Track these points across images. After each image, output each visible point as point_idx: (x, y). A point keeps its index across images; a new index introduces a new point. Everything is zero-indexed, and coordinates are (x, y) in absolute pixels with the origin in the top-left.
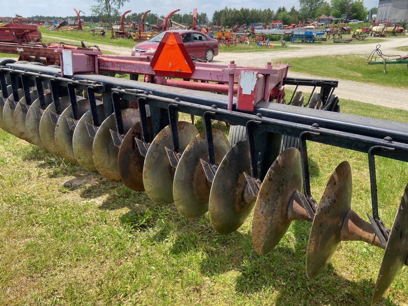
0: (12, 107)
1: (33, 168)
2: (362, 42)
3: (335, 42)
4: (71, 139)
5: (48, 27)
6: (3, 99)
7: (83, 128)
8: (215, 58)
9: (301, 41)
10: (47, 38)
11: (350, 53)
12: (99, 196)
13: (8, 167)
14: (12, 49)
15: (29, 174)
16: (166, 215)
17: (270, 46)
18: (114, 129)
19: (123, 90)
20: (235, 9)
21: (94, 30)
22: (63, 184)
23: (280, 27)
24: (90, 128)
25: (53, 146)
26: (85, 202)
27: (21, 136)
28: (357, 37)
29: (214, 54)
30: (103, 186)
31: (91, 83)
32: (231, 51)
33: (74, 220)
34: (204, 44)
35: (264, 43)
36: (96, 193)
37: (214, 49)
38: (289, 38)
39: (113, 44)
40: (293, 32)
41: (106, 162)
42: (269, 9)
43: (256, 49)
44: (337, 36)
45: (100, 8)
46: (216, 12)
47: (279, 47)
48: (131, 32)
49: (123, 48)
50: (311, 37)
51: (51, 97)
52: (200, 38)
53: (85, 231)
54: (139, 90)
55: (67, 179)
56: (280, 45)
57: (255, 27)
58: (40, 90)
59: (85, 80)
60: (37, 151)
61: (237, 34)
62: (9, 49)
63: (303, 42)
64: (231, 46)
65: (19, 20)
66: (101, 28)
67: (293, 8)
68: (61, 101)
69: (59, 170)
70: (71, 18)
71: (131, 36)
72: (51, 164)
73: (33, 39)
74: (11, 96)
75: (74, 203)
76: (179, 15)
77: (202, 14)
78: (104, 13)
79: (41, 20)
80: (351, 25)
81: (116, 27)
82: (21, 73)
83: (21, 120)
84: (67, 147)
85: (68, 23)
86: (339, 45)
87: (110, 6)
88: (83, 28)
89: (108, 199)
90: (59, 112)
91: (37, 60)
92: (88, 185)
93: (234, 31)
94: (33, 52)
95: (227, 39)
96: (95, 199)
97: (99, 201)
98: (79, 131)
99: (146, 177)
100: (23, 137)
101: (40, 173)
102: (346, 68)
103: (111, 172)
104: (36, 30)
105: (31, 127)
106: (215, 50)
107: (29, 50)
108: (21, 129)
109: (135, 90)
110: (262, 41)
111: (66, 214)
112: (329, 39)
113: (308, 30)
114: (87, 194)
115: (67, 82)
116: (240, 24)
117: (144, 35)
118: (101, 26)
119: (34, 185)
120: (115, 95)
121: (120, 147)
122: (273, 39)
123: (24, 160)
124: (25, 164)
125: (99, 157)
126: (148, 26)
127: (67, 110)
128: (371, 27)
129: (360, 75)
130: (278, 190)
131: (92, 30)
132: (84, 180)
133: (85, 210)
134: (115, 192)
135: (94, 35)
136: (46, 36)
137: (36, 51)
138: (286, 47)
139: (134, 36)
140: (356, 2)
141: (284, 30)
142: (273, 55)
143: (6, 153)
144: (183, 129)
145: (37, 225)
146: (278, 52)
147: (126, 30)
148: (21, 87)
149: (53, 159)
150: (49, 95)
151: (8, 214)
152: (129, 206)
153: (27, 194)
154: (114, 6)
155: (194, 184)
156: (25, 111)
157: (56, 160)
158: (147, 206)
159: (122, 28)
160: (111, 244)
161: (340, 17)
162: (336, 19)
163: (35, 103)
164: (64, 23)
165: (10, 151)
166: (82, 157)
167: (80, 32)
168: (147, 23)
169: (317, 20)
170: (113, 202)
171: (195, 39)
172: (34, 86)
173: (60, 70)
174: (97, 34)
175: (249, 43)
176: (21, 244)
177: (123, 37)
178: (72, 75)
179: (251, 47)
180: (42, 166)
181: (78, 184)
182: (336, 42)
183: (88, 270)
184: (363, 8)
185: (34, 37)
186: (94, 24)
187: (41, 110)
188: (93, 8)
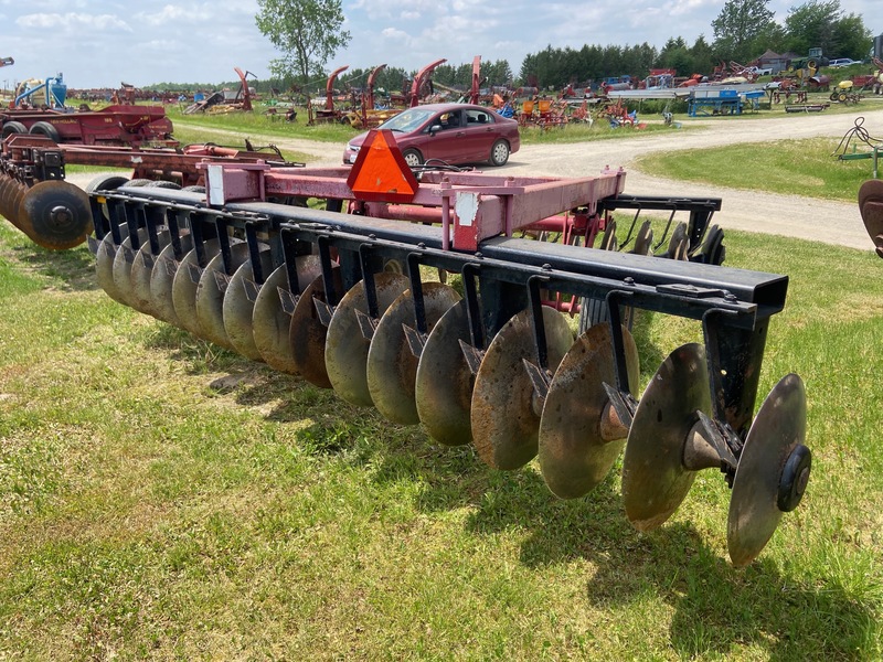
0: (129, 258)
1: (161, 359)
2: (852, 108)
3: (788, 111)
4: (221, 308)
5: (185, 107)
6: (114, 246)
7: (239, 289)
8: (513, 158)
9: (711, 112)
10: (185, 129)
11: (815, 135)
12: (266, 402)
13: (122, 359)
14: (123, 158)
15: (156, 370)
16: (373, 432)
17: (638, 125)
18: (284, 286)
19: (297, 226)
20: (568, 49)
21: (275, 110)
22: (208, 384)
23: (668, 84)
24: (249, 286)
25: (193, 322)
26: (243, 410)
27: (144, 307)
28: (842, 98)
29: (509, 149)
30: (272, 388)
31: (250, 216)
32: (552, 139)
33: (226, 435)
34: (489, 129)
35: (625, 119)
36: (261, 397)
37: (511, 139)
38: (685, 107)
39: (312, 137)
40: (692, 93)
41: (275, 342)
42: (645, 44)
43: (606, 133)
44: (795, 99)
45: (287, 63)
46: (529, 56)
47: (658, 127)
48: (347, 109)
49: (330, 145)
50: (734, 102)
51: (191, 240)
52: (482, 119)
53: (241, 450)
54: (320, 225)
55: (215, 376)
56: (662, 122)
57: (612, 85)
58: (174, 229)
59: (242, 212)
60: (168, 333)
61: (569, 102)
62: (118, 158)
63: (716, 113)
64: (553, 129)
65: (129, 94)
66: (290, 105)
67: (701, 39)
68: (206, 247)
69: (202, 362)
70: (229, 84)
71: (347, 119)
72: (190, 353)
73: (156, 134)
74: (126, 241)
75: (226, 411)
76: (449, 67)
77: (498, 63)
78: (296, 73)
79: (172, 93)
80: (833, 72)
81: (319, 101)
82: (143, 202)
83: (143, 281)
84: (215, 321)
85: (223, 98)
86: (797, 119)
87: (306, 58)
88: (253, 106)
89: (280, 407)
90: (203, 265)
91: (166, 177)
92: (248, 386)
93: (564, 97)
94: (159, 163)
95: (543, 116)
96: (259, 407)
97: (265, 409)
98: (233, 293)
99: (329, 359)
100: (145, 308)
101: (172, 368)
102: (793, 169)
103: (283, 359)
104: (162, 117)
105: (159, 292)
106: (511, 141)
107: (152, 160)
108: (143, 295)
109: (313, 224)
110: (623, 114)
111: (213, 425)
112: (776, 104)
113: (727, 88)
114: (248, 398)
115: (215, 215)
116: (580, 80)
117: (373, 116)
118: (289, 101)
119: (163, 385)
120: (285, 232)
121: (292, 314)
122: (648, 109)
123: (147, 348)
124: (149, 354)
125: (263, 335)
126: (383, 95)
127: (214, 261)
128: (876, 74)
129: (821, 183)
130: (513, 366)
131: (270, 111)
132: (243, 379)
133: (243, 422)
134: (292, 396)
135: (273, 120)
136: (181, 126)
137: (165, 161)
138: (674, 127)
139: (353, 119)
140: (845, 18)
141: (673, 90)
142: (641, 146)
143: (117, 338)
144: (390, 284)
145: (168, 441)
146: (654, 137)
147: (337, 107)
148: (142, 226)
149: (194, 347)
150: (187, 237)
151: (123, 424)
152: (312, 416)
153: (152, 398)
154: (314, 58)
155: (401, 366)
156: (149, 264)
157: (199, 347)
158: (343, 417)
159: (330, 104)
160: (281, 468)
161: (806, 54)
162: (799, 59)
163: (165, 250)
164: (216, 99)
165: (123, 334)
166: (238, 336)
167: (247, 115)
168: (381, 90)
169: (754, 64)
170: (288, 412)
171: (471, 120)
172: (163, 223)
173: (204, 196)
174: (279, 118)
175: (591, 121)
176: (145, 466)
177: (331, 121)
178: (223, 203)
179: (597, 129)
180: (176, 357)
181: (232, 385)
182: (792, 111)
183: (244, 499)
184: (862, 31)
185: (158, 130)
186: (275, 96)
187: (176, 262)
188: (274, 64)
